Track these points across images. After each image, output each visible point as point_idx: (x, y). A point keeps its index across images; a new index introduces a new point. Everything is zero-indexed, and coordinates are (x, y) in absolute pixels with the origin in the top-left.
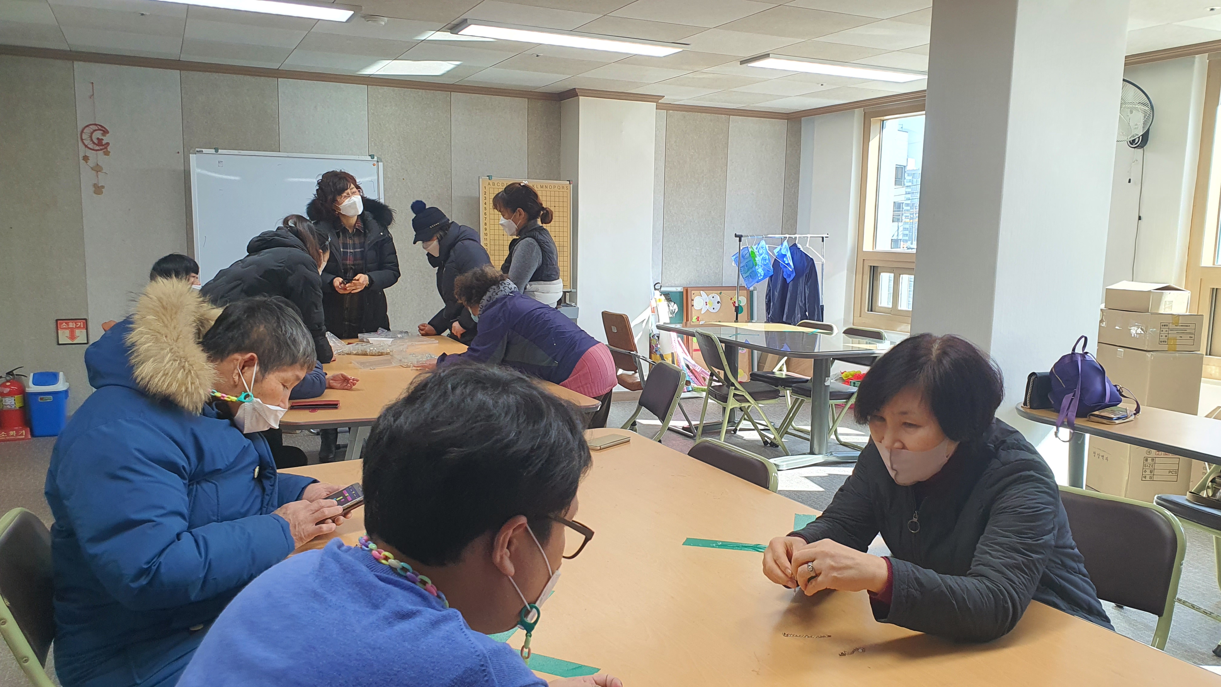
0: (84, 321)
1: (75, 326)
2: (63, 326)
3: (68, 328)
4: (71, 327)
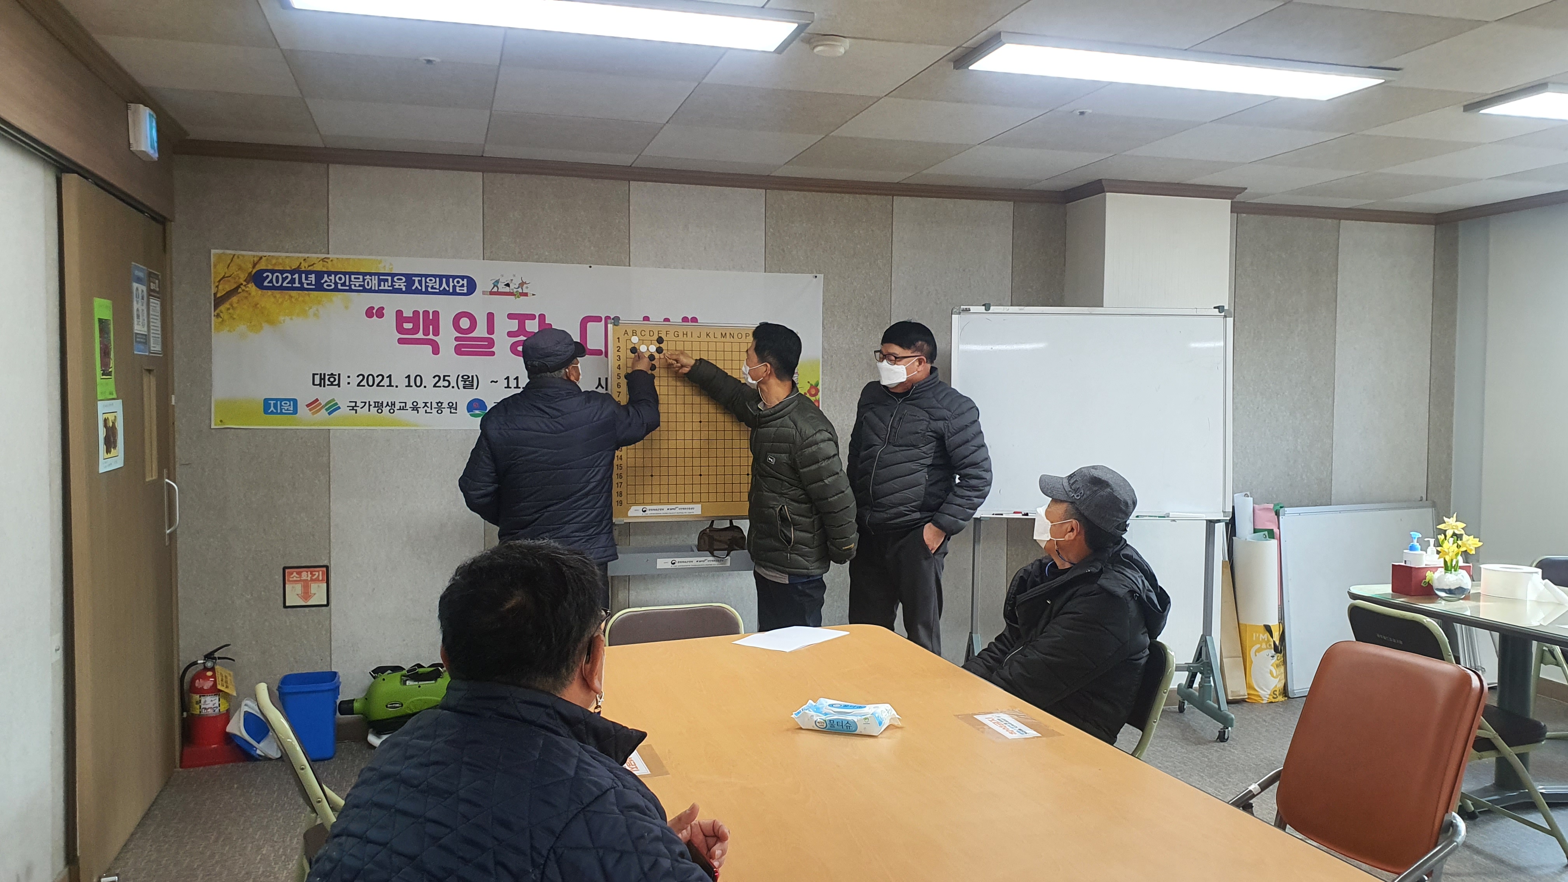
0: (325, 569)
1: (311, 577)
2: (293, 578)
3: (301, 581)
4: (304, 580)
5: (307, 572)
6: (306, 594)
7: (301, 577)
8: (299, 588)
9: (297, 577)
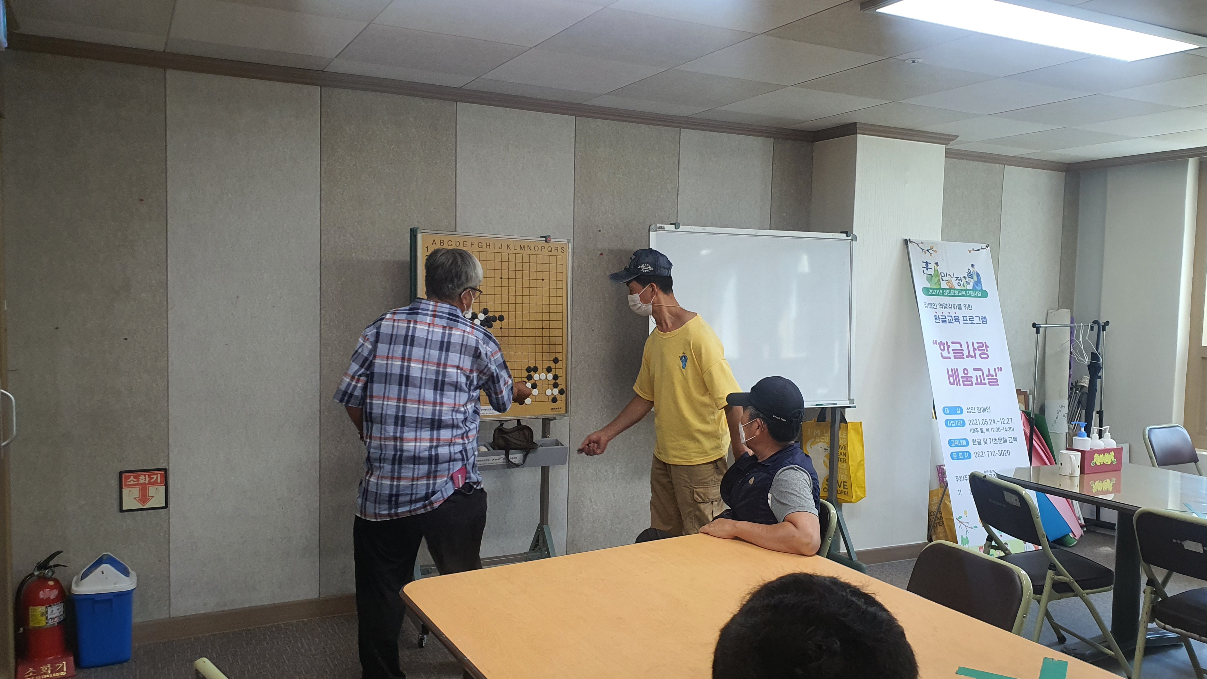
0: (163, 472)
1: (149, 480)
2: (130, 482)
3: (138, 484)
4: (142, 484)
5: (145, 475)
6: (144, 497)
7: (138, 480)
8: (136, 492)
9: (134, 481)
